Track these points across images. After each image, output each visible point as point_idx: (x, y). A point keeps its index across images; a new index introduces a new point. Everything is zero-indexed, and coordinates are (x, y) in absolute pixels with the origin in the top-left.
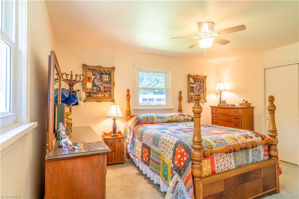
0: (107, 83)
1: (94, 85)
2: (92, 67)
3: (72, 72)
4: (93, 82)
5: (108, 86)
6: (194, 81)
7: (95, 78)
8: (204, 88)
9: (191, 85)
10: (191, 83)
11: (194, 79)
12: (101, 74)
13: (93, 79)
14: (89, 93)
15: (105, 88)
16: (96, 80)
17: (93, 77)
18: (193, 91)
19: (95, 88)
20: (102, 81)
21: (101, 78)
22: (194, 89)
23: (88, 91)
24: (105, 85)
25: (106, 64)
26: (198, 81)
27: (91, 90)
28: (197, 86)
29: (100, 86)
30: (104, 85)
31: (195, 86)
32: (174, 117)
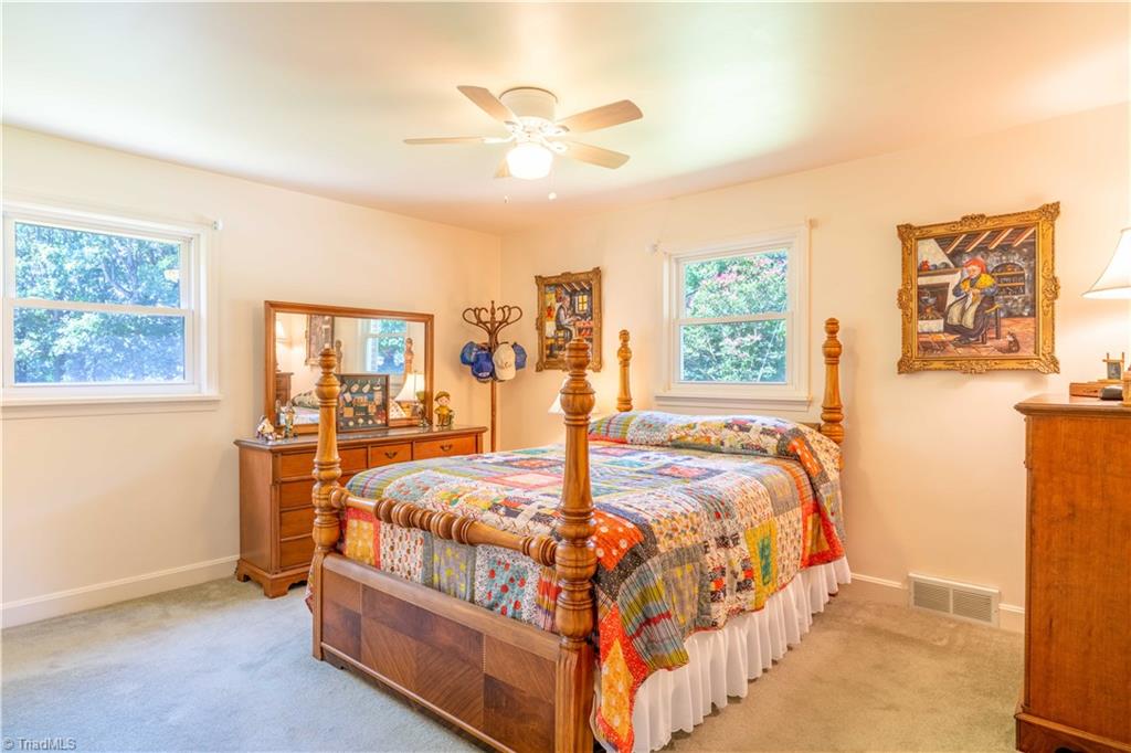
0: (584, 316)
1: (560, 327)
2: (553, 281)
3: (493, 302)
4: (558, 320)
5: (587, 325)
6: (952, 256)
7: (561, 307)
8: (1041, 282)
9: (923, 281)
10: (924, 269)
11: (943, 241)
12: (574, 293)
13: (556, 309)
14: (551, 348)
15: (580, 330)
16: (562, 312)
17: (557, 305)
18: (941, 310)
19: (561, 334)
20: (574, 313)
21: (572, 304)
22: (951, 299)
23: (549, 342)
24: (580, 324)
25: (580, 266)
26: (983, 249)
27: (553, 341)
28: (973, 282)
29: (572, 328)
30: (578, 323)
31: (953, 280)
32: (698, 428)
